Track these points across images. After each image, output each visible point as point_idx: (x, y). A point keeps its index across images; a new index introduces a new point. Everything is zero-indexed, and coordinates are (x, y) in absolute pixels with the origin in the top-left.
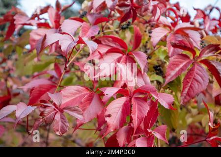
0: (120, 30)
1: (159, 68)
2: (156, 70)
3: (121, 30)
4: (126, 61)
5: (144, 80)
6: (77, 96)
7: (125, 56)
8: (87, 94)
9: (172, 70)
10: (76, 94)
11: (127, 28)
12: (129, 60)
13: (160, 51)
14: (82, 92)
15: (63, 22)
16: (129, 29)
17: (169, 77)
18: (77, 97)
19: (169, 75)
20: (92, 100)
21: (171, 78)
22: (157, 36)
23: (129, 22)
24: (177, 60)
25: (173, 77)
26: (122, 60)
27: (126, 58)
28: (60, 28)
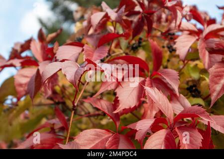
0: (130, 51)
1: (194, 88)
2: (191, 92)
3: (132, 51)
4: (151, 84)
5: (181, 104)
6: (97, 142)
7: (148, 79)
8: (110, 137)
9: (217, 83)
10: (95, 139)
11: (140, 46)
12: (155, 83)
13: (190, 69)
14: (102, 136)
15: (57, 50)
16: (141, 48)
17: (215, 94)
18: (97, 144)
19: (214, 90)
20: (118, 144)
21: (218, 94)
22: (184, 47)
23: (140, 39)
24: (219, 70)
25: (220, 92)
26: (147, 83)
27: (151, 81)
28: (56, 57)
